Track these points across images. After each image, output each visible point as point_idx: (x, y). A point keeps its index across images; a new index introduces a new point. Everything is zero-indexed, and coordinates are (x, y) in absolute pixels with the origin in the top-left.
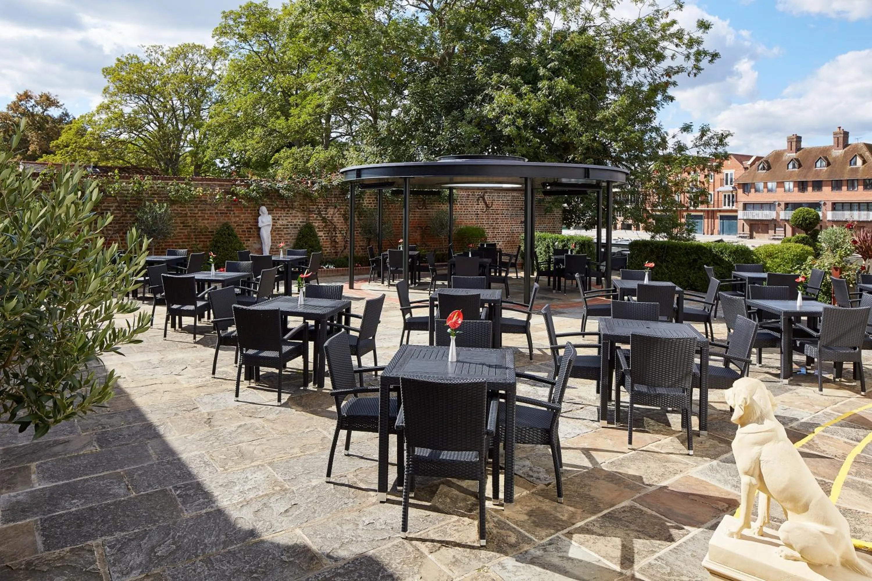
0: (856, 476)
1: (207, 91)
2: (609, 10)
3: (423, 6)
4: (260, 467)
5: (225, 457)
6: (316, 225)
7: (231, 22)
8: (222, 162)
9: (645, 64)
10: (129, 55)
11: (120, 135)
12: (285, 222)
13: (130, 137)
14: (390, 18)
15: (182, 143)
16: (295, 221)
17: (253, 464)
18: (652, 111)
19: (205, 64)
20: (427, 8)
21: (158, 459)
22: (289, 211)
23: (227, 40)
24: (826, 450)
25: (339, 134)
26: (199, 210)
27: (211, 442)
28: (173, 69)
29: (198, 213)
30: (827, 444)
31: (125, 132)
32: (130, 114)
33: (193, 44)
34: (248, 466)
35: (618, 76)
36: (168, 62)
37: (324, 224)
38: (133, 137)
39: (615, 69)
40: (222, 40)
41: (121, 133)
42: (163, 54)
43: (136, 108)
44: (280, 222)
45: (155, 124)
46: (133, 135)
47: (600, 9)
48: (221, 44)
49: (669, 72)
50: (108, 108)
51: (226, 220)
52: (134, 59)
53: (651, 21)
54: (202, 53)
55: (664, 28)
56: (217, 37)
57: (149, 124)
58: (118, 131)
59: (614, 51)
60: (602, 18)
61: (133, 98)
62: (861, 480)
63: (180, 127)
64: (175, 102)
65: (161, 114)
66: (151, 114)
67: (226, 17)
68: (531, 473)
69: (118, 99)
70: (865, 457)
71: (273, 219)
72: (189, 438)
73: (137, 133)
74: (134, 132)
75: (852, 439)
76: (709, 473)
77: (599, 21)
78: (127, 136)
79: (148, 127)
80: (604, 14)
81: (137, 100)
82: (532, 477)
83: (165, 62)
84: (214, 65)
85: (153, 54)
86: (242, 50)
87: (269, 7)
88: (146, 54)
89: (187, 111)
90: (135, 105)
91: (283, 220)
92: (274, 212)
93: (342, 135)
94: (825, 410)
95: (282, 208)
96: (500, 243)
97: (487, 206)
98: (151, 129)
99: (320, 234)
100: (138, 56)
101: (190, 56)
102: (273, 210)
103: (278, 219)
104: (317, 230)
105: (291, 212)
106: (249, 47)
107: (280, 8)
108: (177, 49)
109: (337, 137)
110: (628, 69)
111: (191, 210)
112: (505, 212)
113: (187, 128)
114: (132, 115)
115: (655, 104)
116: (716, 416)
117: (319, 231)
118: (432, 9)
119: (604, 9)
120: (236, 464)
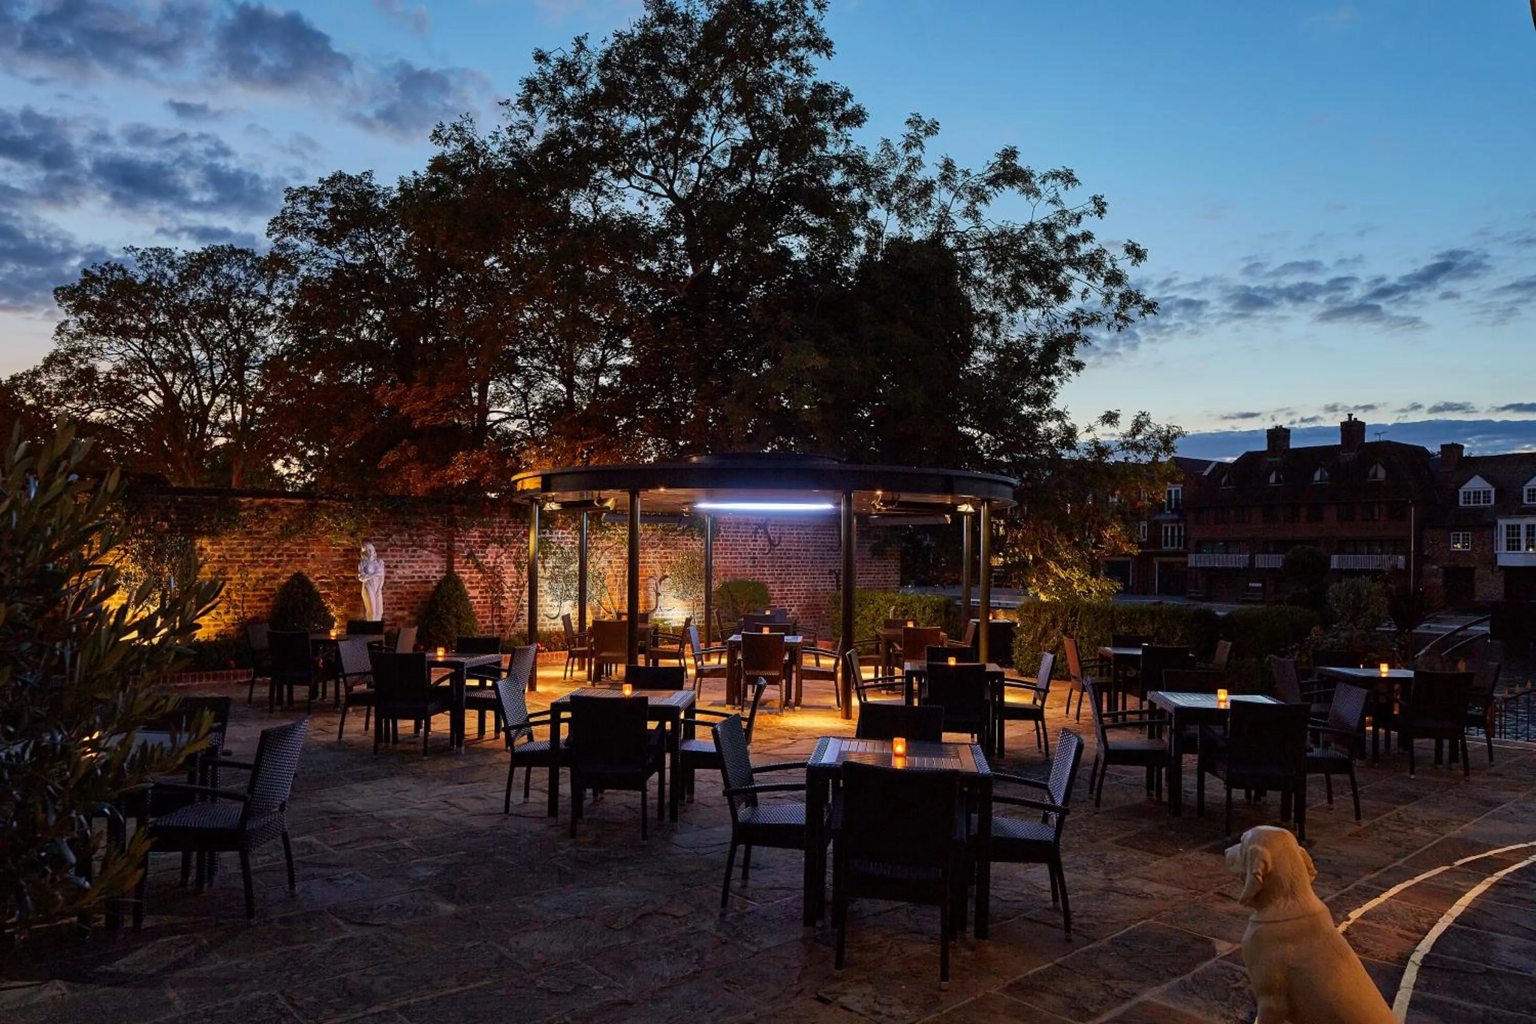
0: (1428, 990)
1: (257, 334)
2: (980, 206)
3: (657, 189)
4: (384, 1015)
5: (316, 1000)
6: (467, 576)
7: (303, 209)
8: (286, 465)
9: (1038, 303)
10: (106, 264)
11: (88, 413)
12: (408, 572)
13: (109, 417)
14: (596, 210)
15: (208, 431)
16: (426, 570)
17: (370, 1011)
18: (1050, 385)
19: (253, 284)
20: (664, 193)
21: (186, 1009)
22: (415, 551)
23: (296, 241)
24: (1370, 948)
25: (503, 416)
26: (246, 550)
27: (287, 973)
28: (191, 293)
29: (244, 556)
30: (1371, 939)
31: (98, 407)
32: (109, 374)
33: (232, 246)
34: (360, 1014)
35: (994, 320)
36: (182, 278)
37: (480, 576)
38: (116, 418)
39: (990, 310)
40: (286, 240)
41: (92, 410)
42: (172, 265)
43: (121, 363)
44: (400, 572)
45: (158, 394)
46: (116, 414)
47: (964, 204)
48: (284, 247)
49: (1076, 319)
50: (66, 361)
51: (299, 567)
52: (116, 273)
53: (1049, 229)
54: (248, 264)
55: (1071, 242)
56: (277, 236)
57: (145, 392)
58: (86, 406)
59: (988, 276)
60: (968, 219)
61: (114, 344)
62: (1436, 996)
63: (206, 401)
64: (195, 353)
65: (169, 376)
66: (151, 375)
67: (293, 198)
68: (878, 1008)
69: (86, 345)
70: (1436, 958)
71: (387, 567)
72: (245, 966)
73: (123, 410)
74: (118, 408)
75: (1409, 930)
76: (1181, 996)
77: (962, 225)
78: (103, 416)
79: (144, 398)
80: (972, 214)
81: (122, 349)
82: (879, 1013)
83: (176, 280)
84: (269, 287)
85: (154, 263)
86: (323, 261)
87: (374, 183)
88: (140, 264)
89: (218, 370)
90: (118, 357)
91: (403, 567)
92: (389, 553)
93: (510, 418)
94: (1358, 883)
95: (402, 546)
96: (793, 609)
97: (771, 543)
98: (149, 403)
99: (473, 593)
100: (125, 267)
101: (225, 269)
102: (385, 551)
103: (396, 567)
104: (467, 585)
105: (418, 553)
106: (337, 256)
107: (396, 186)
108: (199, 255)
109: (501, 420)
110: (1011, 310)
111: (232, 550)
112: (803, 554)
113: (220, 400)
114: (113, 377)
115: (1057, 371)
116: (1181, 898)
117: (472, 588)
118: (671, 194)
119: (973, 203)
120: (338, 1011)
